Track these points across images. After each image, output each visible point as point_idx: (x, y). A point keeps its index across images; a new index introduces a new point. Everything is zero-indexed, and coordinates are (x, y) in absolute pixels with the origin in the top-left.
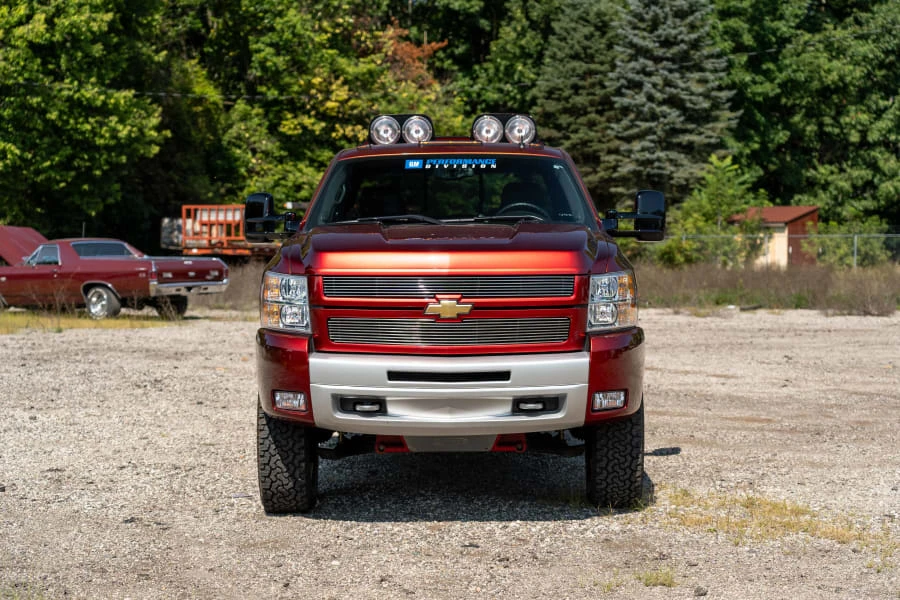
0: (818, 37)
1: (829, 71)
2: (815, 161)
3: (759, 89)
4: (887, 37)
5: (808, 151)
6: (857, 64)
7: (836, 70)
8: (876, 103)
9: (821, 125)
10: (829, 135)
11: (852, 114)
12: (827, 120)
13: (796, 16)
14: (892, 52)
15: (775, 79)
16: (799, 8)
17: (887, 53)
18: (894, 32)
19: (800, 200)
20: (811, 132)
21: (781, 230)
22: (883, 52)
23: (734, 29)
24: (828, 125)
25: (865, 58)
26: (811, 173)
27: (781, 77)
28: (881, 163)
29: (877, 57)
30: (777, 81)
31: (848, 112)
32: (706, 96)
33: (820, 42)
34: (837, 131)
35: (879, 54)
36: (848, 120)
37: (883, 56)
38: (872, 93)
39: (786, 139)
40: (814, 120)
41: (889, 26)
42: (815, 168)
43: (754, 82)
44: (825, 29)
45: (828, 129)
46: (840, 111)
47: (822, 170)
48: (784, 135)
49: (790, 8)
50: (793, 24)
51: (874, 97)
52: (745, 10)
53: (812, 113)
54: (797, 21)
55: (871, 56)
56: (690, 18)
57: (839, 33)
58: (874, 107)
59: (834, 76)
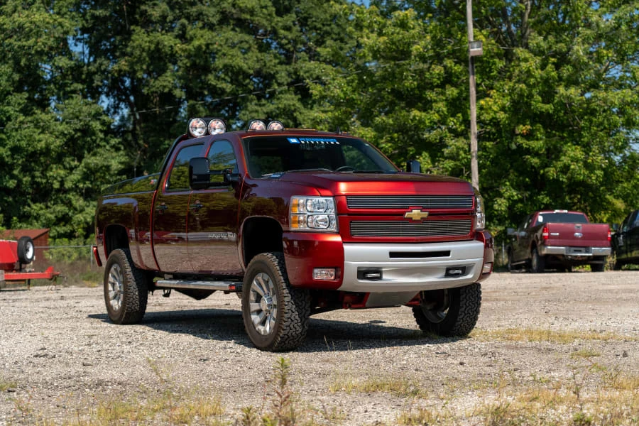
0: (29, 119)
1: (40, 141)
2: (29, 201)
4: (76, 121)
5: (24, 194)
6: (57, 137)
7: (44, 140)
8: (70, 164)
9: (33, 177)
10: (38, 184)
11: (54, 170)
12: (38, 174)
13: (19, 104)
14: (79, 130)
15: (6, 145)
16: (21, 98)
17: (76, 131)
18: (80, 118)
19: (21, 227)
20: (26, 182)
22: (74, 130)
24: (38, 177)
25: (62, 133)
26: (27, 208)
27: (10, 144)
28: (74, 202)
29: (70, 133)
30: (9, 146)
31: (52, 169)
33: (31, 122)
34: (44, 181)
35: (71, 131)
36: (51, 173)
37: (73, 133)
38: (65, 157)
39: (14, 185)
40: (28, 173)
41: (78, 114)
42: (29, 206)
44: (35, 113)
45: (39, 180)
46: (46, 168)
47: (34, 206)
48: (14, 183)
49: (14, 99)
50: (17, 109)
51: (68, 159)
53: (26, 169)
54: (20, 107)
55: (66, 132)
57: (44, 117)
58: (68, 166)
59: (43, 144)
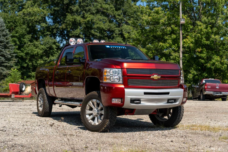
0: (32, 43)
1: (35, 51)
2: (31, 71)
3: (21, 54)
4: (47, 45)
5: (29, 69)
6: (41, 50)
7: (36, 51)
8: (45, 59)
9: (33, 63)
10: (34, 65)
11: (40, 61)
12: (34, 62)
13: (29, 38)
14: (48, 48)
15: (24, 52)
16: (29, 37)
17: (47, 48)
18: (49, 44)
19: (28, 80)
20: (30, 64)
21: (29, 86)
23: (15, 40)
24: (34, 63)
25: (43, 49)
26: (30, 74)
27: (25, 52)
29: (45, 49)
30: (25, 53)
31: (39, 60)
32: (10, 55)
33: (32, 45)
34: (36, 64)
36: (39, 62)
37: (46, 49)
38: (44, 56)
39: (26, 66)
40: (31, 62)
41: (48, 42)
42: (31, 73)
43: (19, 53)
44: (34, 42)
45: (34, 64)
46: (37, 60)
47: (32, 73)
48: (26, 65)
49: (27, 37)
50: (28, 40)
51: (44, 57)
52: (17, 36)
53: (30, 60)
54: (29, 39)
55: (44, 48)
56: (6, 37)
57: (37, 43)
58: (44, 60)
59: (36, 52)
